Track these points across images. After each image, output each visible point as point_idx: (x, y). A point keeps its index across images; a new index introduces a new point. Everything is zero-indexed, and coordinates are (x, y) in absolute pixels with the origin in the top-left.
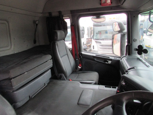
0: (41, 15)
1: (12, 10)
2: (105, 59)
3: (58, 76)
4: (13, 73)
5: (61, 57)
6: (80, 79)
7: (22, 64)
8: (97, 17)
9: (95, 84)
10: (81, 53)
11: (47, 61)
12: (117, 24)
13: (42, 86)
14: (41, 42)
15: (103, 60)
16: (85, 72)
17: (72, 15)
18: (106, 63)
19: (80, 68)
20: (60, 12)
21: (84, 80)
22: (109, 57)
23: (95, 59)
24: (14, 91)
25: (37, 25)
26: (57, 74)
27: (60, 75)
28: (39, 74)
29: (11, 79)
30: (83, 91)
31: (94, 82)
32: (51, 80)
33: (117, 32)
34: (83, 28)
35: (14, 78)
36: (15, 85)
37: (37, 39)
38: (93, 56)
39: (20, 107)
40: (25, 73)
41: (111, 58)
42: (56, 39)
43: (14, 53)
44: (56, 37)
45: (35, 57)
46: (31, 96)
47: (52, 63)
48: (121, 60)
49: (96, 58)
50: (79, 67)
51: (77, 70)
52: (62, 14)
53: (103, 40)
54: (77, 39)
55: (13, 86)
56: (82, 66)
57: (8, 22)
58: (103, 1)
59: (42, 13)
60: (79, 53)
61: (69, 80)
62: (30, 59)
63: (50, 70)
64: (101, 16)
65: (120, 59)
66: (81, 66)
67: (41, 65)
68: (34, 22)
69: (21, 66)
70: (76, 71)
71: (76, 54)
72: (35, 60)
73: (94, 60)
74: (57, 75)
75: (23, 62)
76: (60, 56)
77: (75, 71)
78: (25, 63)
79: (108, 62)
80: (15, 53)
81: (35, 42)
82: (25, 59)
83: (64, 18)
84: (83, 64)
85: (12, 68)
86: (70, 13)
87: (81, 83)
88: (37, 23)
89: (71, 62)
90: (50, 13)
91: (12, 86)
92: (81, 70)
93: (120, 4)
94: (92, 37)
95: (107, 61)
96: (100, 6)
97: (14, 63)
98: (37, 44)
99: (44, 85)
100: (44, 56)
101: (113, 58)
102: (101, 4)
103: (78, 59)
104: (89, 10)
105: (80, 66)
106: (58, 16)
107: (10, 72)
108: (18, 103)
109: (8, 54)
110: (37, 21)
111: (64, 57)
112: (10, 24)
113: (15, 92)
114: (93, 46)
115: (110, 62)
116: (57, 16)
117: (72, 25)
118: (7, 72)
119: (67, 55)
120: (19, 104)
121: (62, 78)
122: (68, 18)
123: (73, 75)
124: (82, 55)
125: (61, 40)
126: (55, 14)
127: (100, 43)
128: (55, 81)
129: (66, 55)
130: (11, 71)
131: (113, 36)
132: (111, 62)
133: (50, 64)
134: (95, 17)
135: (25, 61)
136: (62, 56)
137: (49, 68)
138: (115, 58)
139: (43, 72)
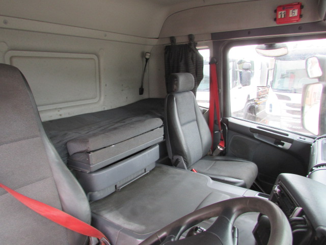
0: (155, 42)
1: (106, 36)
2: (279, 139)
3: (173, 159)
4: (92, 144)
5: (182, 125)
6: (215, 172)
7: (110, 130)
8: (266, 47)
9: (244, 186)
10: (227, 120)
11: (152, 130)
12: (317, 61)
13: (140, 173)
14: (153, 91)
15: (274, 140)
16: (231, 159)
17: (214, 42)
18: (280, 146)
19: (221, 149)
20: (191, 37)
21: (222, 174)
22: (287, 135)
23: (256, 136)
24: (91, 173)
25: (147, 60)
26: (170, 155)
27: (176, 157)
28: (136, 151)
29: (89, 153)
30: (210, 194)
31: (242, 182)
32: (159, 165)
33: (317, 80)
34: (252, 63)
35: (93, 151)
36: (93, 163)
37: (145, 87)
38: (251, 129)
39: (99, 200)
40: (111, 145)
41: (291, 136)
42: (175, 90)
43: (103, 110)
44: (175, 86)
45: (135, 119)
46: (117, 186)
47: (163, 134)
48: (313, 144)
49: (257, 134)
50: (219, 147)
51: (214, 154)
52: (195, 40)
53: (295, 93)
54: (221, 90)
55: (91, 163)
56: (225, 146)
57: (98, 56)
58: (281, 13)
59: (157, 38)
60: (223, 119)
61: (192, 170)
62: (125, 124)
63: (158, 147)
64: (278, 44)
65: (314, 140)
66: (223, 146)
67: (141, 135)
68: (143, 55)
69: (107, 134)
70: (212, 155)
71: (215, 122)
72: (132, 126)
73: (253, 137)
74: (171, 158)
75: (113, 127)
76: (180, 122)
77: (210, 154)
78: (115, 129)
79: (283, 144)
80: (106, 109)
81: (141, 91)
82: (117, 122)
83: (197, 48)
84: (230, 143)
85: (95, 135)
86: (210, 39)
87: (213, 179)
88: (147, 57)
89: (202, 136)
90: (172, 39)
91: (89, 163)
92: (222, 154)
93: (320, 20)
94: (269, 84)
95: (282, 141)
96: (274, 24)
97: (99, 128)
98: (145, 96)
99: (144, 171)
100: (147, 121)
101: (296, 138)
102: (275, 20)
103: (219, 131)
104: (249, 32)
105: (221, 147)
106: (186, 45)
107: (88, 141)
108: (96, 192)
109: (94, 111)
110: (148, 53)
111: (188, 125)
112: (102, 61)
113: (94, 175)
114: (271, 106)
115: (287, 145)
116: (184, 43)
117: (212, 63)
118: (84, 141)
119: (197, 120)
120: (98, 195)
121: (178, 165)
122: (207, 47)
123: (204, 162)
124: (227, 125)
125: (187, 91)
126: (181, 40)
127: (288, 99)
128: (165, 168)
129: (193, 121)
130: (90, 140)
131: (306, 87)
132: (290, 144)
133: (159, 135)
134: (263, 46)
135: (116, 126)
136: (183, 122)
137: (155, 143)
138: (300, 138)
139: (144, 148)
